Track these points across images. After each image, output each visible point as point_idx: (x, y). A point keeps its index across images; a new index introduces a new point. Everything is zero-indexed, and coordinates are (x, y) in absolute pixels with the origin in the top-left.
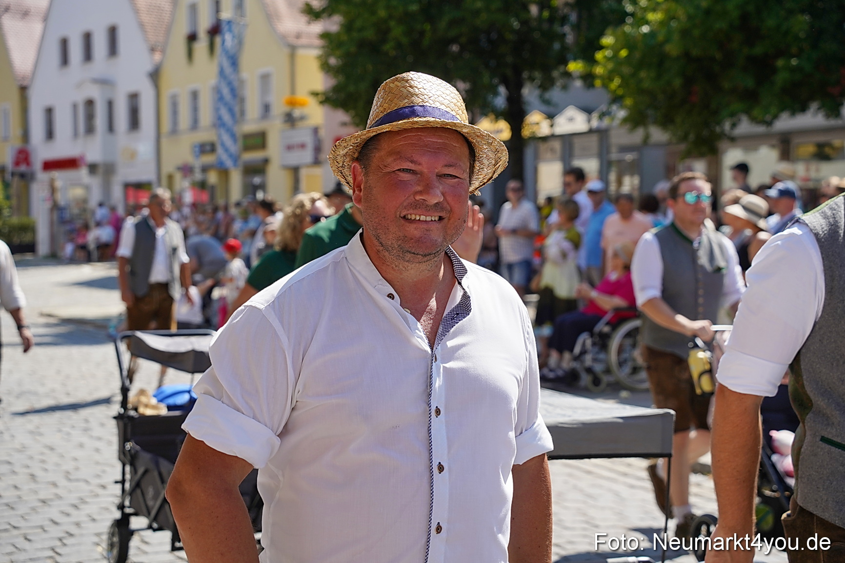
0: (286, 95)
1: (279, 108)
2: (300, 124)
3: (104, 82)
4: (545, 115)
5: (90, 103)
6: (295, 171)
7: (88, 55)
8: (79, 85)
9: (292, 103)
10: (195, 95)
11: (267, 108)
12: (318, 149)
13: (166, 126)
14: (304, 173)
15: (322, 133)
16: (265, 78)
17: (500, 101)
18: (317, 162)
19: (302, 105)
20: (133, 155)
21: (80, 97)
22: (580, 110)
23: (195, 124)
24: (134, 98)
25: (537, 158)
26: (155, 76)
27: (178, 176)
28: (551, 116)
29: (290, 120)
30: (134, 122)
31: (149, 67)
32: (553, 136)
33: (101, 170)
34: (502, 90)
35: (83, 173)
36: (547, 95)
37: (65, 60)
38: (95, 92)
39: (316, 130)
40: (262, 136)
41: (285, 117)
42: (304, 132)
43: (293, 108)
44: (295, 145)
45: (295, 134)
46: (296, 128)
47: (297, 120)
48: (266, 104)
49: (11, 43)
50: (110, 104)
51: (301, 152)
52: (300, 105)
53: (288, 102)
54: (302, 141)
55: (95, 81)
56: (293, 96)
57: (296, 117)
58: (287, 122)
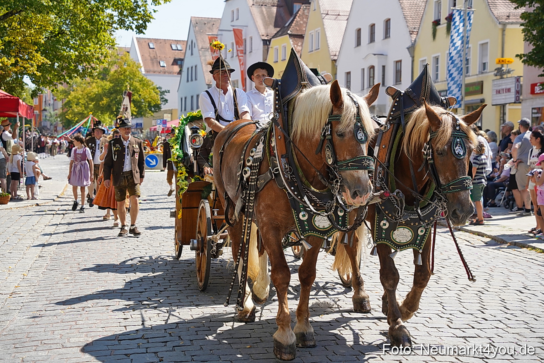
0: (497, 57)
1: (492, 66)
2: (507, 76)
3: (381, 55)
5: (372, 67)
6: (503, 106)
7: (372, 40)
8: (366, 57)
9: (502, 62)
10: (437, 59)
11: (484, 65)
12: (518, 93)
14: (508, 107)
15: (522, 81)
16: (484, 46)
18: (517, 101)
21: (366, 65)
26: (412, 49)
29: (500, 73)
30: (398, 79)
31: (409, 44)
37: (359, 43)
38: (375, 62)
39: (518, 79)
40: (481, 84)
41: (496, 72)
42: (510, 81)
43: (502, 66)
44: (503, 89)
45: (504, 82)
46: (503, 78)
47: (505, 73)
48: (484, 62)
49: (328, 34)
50: (384, 67)
51: (507, 94)
52: (507, 63)
53: (499, 61)
54: (508, 87)
55: (375, 55)
56: (503, 57)
57: (504, 71)
58: (498, 74)
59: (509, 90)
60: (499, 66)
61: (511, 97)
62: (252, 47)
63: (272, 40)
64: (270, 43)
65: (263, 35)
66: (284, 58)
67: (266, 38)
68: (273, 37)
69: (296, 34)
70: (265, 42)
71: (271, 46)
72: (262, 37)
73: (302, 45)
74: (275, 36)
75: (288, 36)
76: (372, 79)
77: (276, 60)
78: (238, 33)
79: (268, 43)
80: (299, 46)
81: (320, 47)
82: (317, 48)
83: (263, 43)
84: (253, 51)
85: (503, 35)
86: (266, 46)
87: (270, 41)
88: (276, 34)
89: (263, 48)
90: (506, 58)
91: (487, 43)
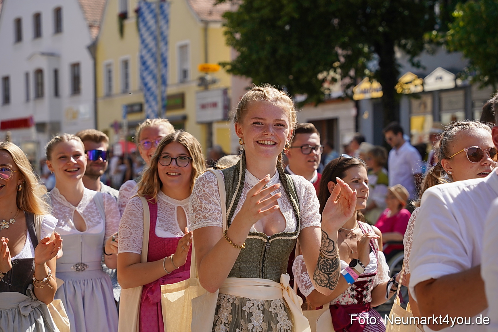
0: (200, 62)
1: (194, 74)
2: (212, 87)
3: (51, 55)
4: (416, 76)
5: (39, 72)
6: (209, 125)
7: (38, 33)
8: (30, 58)
9: (206, 70)
10: (126, 64)
11: (185, 73)
12: (227, 108)
13: (102, 90)
14: (215, 126)
15: (230, 93)
16: (183, 48)
17: (373, 65)
18: (226, 118)
19: (214, 70)
20: (75, 115)
21: (31, 69)
22: (447, 71)
23: (126, 89)
24: (75, 67)
25: (410, 112)
26: (93, 49)
27: (112, 131)
28: (422, 76)
29: (204, 83)
30: (76, 89)
31: (88, 42)
32: (424, 92)
33: (48, 128)
34: (376, 56)
35: (32, 131)
36: (416, 59)
37: (19, 38)
38: (43, 63)
39: (225, 92)
40: (181, 97)
43: (207, 73)
44: (208, 104)
45: (209, 94)
46: (208, 89)
47: (209, 84)
48: (185, 67)
50: (56, 73)
51: (213, 109)
52: (211, 70)
53: (202, 68)
54: (214, 100)
55: (43, 54)
56: (207, 63)
57: (209, 81)
58: (201, 85)
59: (215, 105)
60: (202, 74)
61: (217, 114)
76: (40, 87)
85: (206, 36)
90: (211, 64)
91: (187, 45)
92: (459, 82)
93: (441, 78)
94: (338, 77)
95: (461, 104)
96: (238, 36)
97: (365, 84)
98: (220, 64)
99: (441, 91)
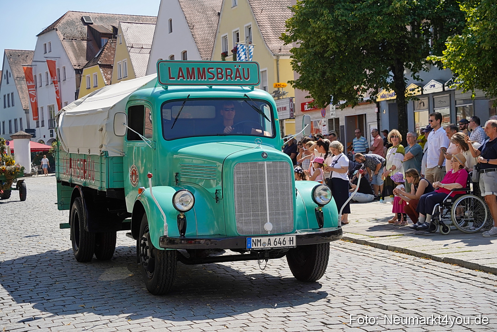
0: (274, 82)
1: (271, 89)
2: (283, 97)
4: (417, 85)
9: (278, 86)
14: (285, 122)
15: (294, 101)
18: (292, 117)
19: (284, 87)
22: (438, 81)
28: (421, 86)
32: (423, 95)
34: (391, 73)
36: (416, 75)
41: (274, 93)
42: (285, 101)
43: (279, 89)
44: (281, 108)
45: (280, 102)
46: (280, 99)
47: (281, 95)
48: (264, 86)
49: (134, 64)
51: (284, 111)
52: (282, 86)
53: (276, 85)
54: (284, 106)
56: (278, 82)
57: (281, 93)
58: (276, 96)
59: (285, 108)
60: (276, 89)
61: (287, 114)
62: (65, 76)
63: (84, 69)
64: (82, 72)
65: (75, 66)
66: (96, 85)
67: (78, 68)
68: (85, 67)
69: (105, 64)
70: (78, 71)
71: (83, 75)
72: (74, 67)
73: (111, 74)
74: (86, 66)
75: (98, 65)
77: (89, 87)
78: (51, 65)
79: (80, 72)
80: (109, 74)
81: (127, 75)
82: (125, 76)
83: (76, 72)
84: (66, 79)
85: (277, 64)
86: (79, 75)
87: (81, 70)
88: (87, 64)
89: (76, 76)
90: (281, 82)
91: (266, 71)
92: (446, 88)
93: (434, 86)
94: (366, 88)
95: (448, 102)
96: (299, 64)
97: (383, 92)
98: (289, 82)
99: (434, 94)
